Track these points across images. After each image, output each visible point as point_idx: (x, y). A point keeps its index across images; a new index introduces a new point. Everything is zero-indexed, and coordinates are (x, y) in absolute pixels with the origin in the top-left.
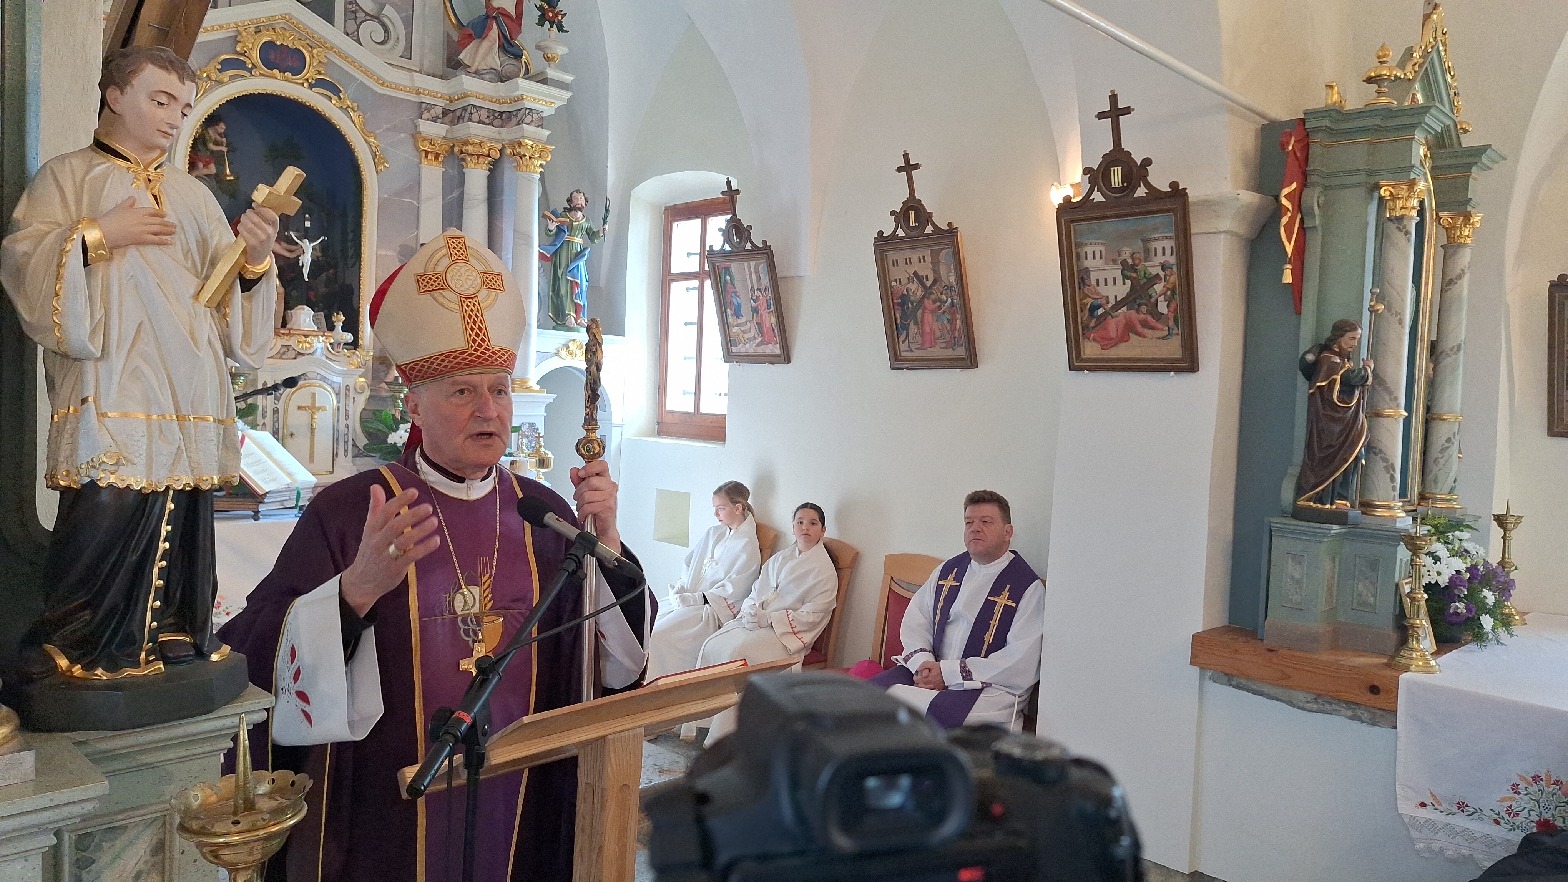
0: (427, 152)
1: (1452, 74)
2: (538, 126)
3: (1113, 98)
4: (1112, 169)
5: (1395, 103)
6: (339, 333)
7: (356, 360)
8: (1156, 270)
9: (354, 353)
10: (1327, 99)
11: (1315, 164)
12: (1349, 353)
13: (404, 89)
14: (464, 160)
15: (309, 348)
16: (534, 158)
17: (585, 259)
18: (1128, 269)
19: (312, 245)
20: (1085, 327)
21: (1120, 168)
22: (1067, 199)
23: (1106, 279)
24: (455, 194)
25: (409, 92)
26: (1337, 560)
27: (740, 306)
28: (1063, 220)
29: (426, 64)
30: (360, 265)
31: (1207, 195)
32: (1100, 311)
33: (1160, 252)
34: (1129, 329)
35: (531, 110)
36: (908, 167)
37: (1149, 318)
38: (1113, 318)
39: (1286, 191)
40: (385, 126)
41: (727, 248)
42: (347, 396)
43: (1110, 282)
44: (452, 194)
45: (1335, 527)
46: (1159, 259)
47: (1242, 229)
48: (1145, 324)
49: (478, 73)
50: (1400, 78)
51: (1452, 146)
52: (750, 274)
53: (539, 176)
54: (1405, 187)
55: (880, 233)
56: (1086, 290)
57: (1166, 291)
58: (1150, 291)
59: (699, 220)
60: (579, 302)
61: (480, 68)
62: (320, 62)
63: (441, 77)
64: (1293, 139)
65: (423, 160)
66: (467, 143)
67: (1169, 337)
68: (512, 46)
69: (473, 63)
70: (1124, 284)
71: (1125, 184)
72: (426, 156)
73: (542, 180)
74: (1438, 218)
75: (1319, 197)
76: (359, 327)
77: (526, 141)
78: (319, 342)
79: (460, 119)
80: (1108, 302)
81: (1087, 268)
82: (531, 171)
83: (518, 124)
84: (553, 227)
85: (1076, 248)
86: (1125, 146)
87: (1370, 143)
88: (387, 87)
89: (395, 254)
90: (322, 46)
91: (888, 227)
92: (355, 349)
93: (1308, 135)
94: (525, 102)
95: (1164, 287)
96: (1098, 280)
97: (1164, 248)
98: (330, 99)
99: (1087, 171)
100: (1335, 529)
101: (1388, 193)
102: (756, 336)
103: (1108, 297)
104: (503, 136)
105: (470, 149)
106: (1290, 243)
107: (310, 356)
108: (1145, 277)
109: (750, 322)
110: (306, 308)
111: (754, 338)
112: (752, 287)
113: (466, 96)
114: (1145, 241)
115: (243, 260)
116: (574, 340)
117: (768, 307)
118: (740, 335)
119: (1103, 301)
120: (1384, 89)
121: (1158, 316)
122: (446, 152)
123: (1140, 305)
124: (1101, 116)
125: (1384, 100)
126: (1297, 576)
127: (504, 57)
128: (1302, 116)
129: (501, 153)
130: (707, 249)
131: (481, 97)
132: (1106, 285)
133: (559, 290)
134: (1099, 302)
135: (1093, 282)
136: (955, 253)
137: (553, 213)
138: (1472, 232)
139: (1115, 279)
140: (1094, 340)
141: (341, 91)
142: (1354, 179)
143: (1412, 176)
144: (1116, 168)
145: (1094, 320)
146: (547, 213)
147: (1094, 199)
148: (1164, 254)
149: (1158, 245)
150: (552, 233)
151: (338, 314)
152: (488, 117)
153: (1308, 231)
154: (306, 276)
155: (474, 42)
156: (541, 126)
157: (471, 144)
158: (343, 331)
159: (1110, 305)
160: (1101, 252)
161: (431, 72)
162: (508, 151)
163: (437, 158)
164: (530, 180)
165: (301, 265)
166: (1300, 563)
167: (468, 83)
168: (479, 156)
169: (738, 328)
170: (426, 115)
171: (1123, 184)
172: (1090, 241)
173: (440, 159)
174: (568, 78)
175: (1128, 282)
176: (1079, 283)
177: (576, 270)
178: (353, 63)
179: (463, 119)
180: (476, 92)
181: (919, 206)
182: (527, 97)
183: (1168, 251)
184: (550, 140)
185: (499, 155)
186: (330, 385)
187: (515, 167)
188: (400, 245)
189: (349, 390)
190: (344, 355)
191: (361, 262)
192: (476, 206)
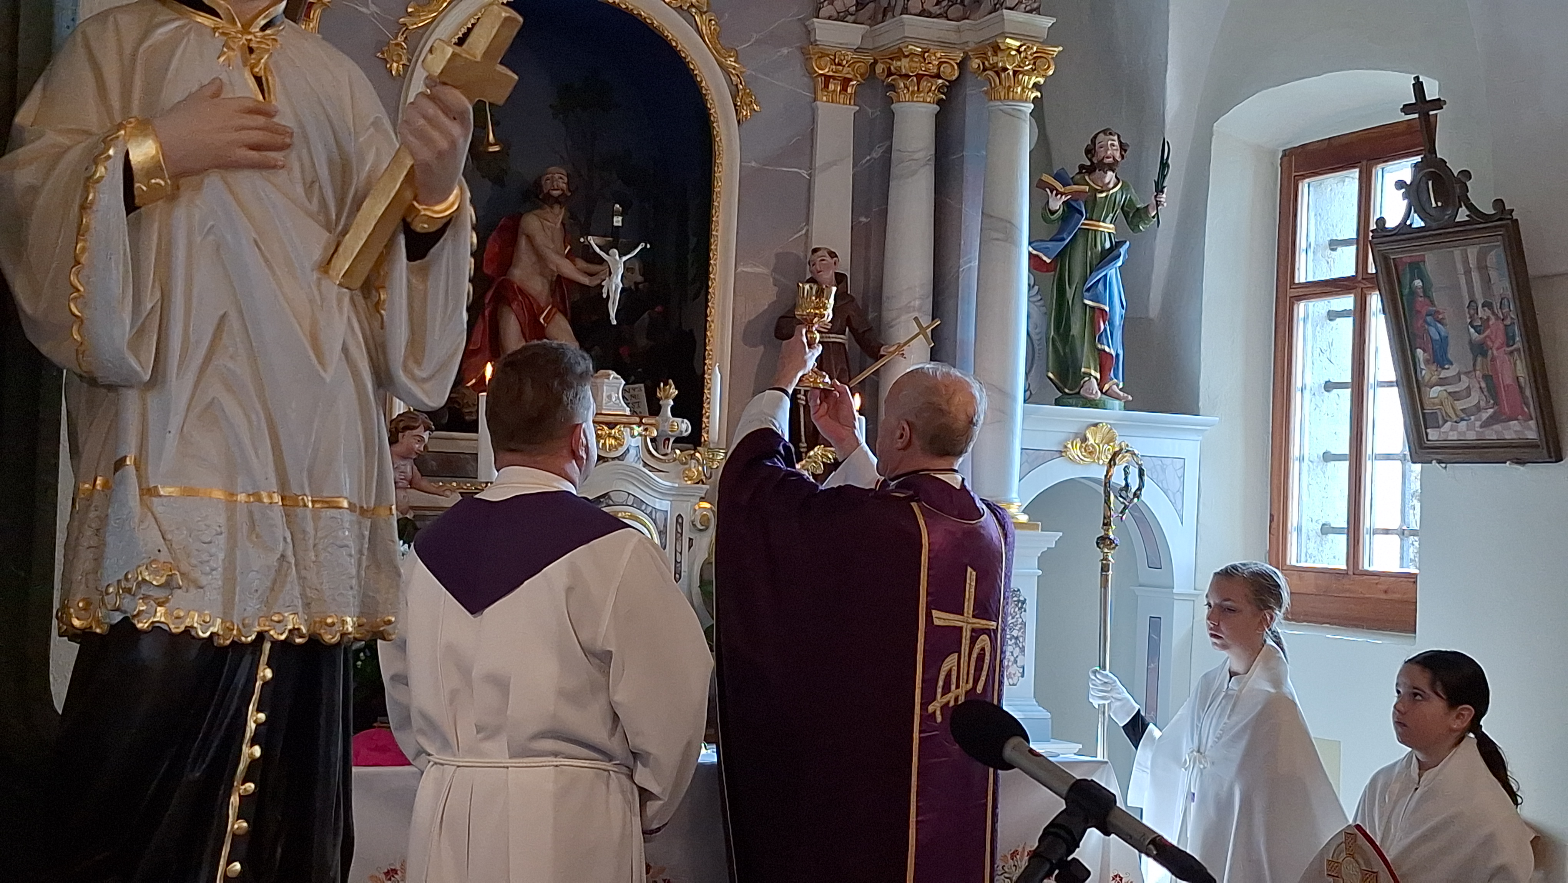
0: (828, 79)
2: (1030, 12)
6: (667, 419)
7: (695, 470)
9: (692, 456)
14: (893, 87)
15: (616, 448)
16: (1021, 72)
17: (1120, 263)
19: (625, 258)
24: (877, 153)
27: (1444, 341)
30: (707, 293)
40: (754, 37)
41: (1418, 223)
42: (679, 535)
44: (871, 153)
52: (1468, 271)
53: (1032, 106)
59: (1355, 173)
60: (1107, 349)
65: (819, 92)
66: (899, 54)
72: (827, 85)
73: (1038, 114)
76: (702, 407)
77: (1008, 40)
78: (633, 436)
79: (884, 12)
82: (1017, 97)
83: (993, 11)
84: (1057, 203)
89: (768, 272)
92: (695, 449)
102: (1483, 404)
104: (966, 37)
105: (904, 66)
107: (617, 462)
109: (1468, 375)
110: (613, 374)
111: (1478, 409)
116: (1096, 425)
117: (1509, 340)
118: (1446, 403)
122: (861, 75)
129: (961, 71)
130: (1373, 226)
133: (1068, 328)
137: (1057, 177)
146: (1046, 178)
150: (1055, 216)
151: (666, 384)
154: (613, 315)
156: (1037, 11)
157: (906, 58)
158: (674, 415)
163: (845, 89)
164: (1015, 115)
165: (605, 296)
168: (920, 77)
169: (1439, 388)
170: (826, 10)
173: (849, 90)
177: (1101, 286)
179: (893, 13)
184: (1054, 35)
185: (957, 74)
186: (650, 515)
187: (986, 92)
188: (777, 255)
189: (682, 525)
190: (675, 460)
191: (708, 287)
192: (914, 173)
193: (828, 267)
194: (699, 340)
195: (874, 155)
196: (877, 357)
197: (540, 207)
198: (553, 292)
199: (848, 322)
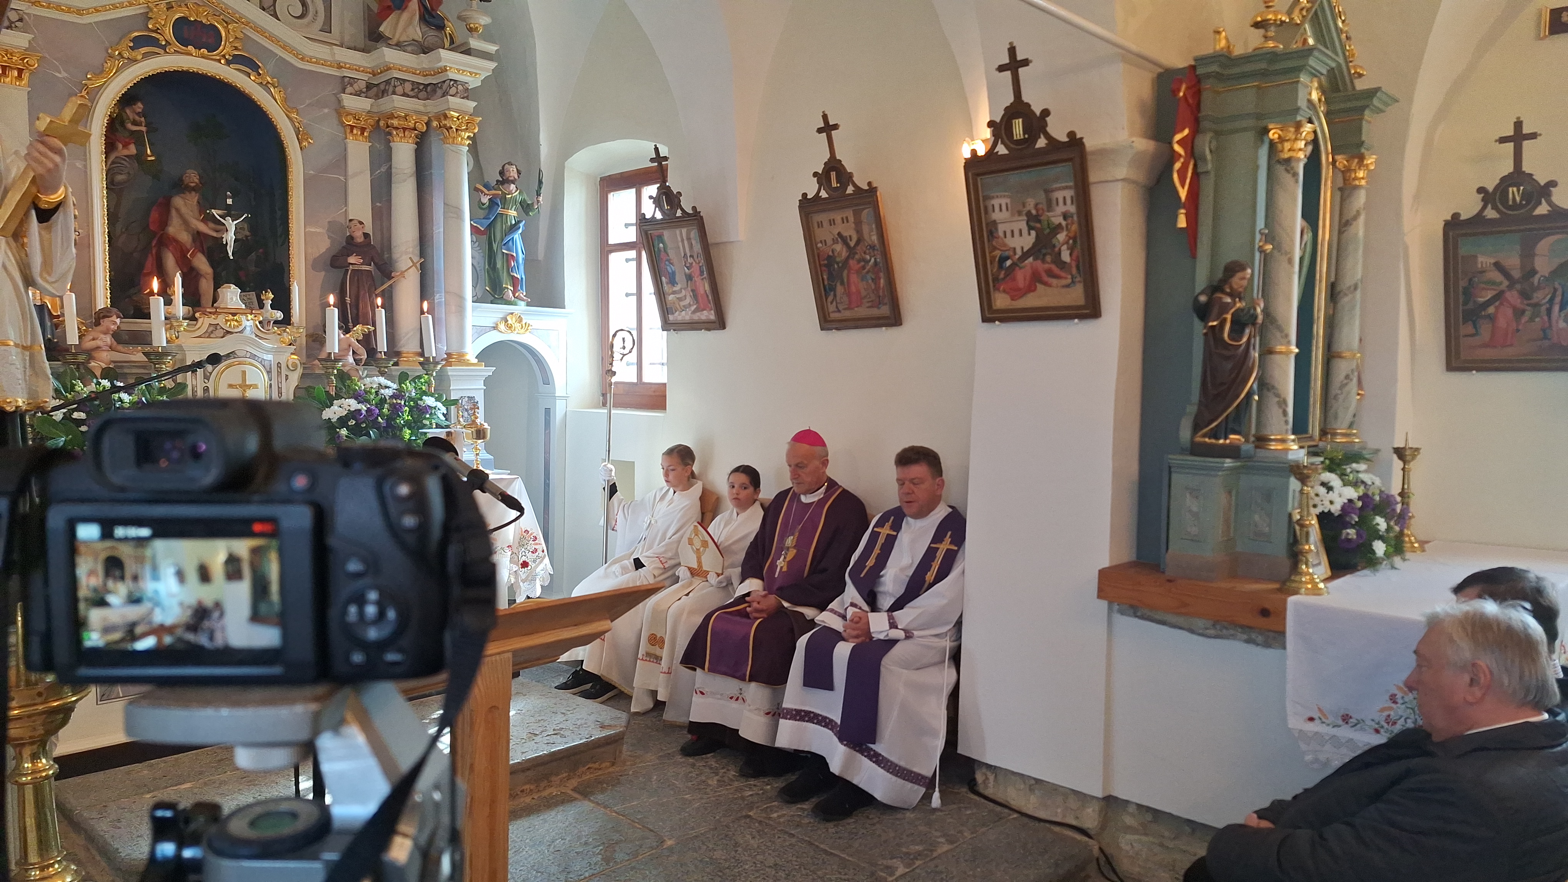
0: (352, 127)
1: (1343, 18)
2: (463, 98)
3: (1012, 51)
4: (1014, 121)
5: (1282, 47)
6: (268, 311)
7: (287, 338)
8: (1058, 220)
9: (285, 331)
10: (1215, 46)
11: (1207, 110)
12: (1240, 293)
13: (324, 64)
14: (390, 134)
15: (238, 326)
16: (460, 130)
17: (520, 232)
18: (1033, 220)
19: (235, 222)
20: (996, 280)
21: (1021, 120)
22: (974, 152)
23: (1012, 231)
24: (383, 169)
25: (330, 66)
26: (1234, 493)
27: (674, 273)
28: (970, 174)
29: (347, 38)
30: (289, 242)
31: (1104, 144)
32: (1008, 263)
33: (1061, 201)
34: (1036, 279)
35: (455, 81)
36: (828, 128)
37: (1054, 267)
38: (1021, 268)
39: (1178, 137)
40: (308, 102)
41: (660, 215)
42: (279, 373)
43: (1016, 233)
44: (380, 169)
45: (1228, 460)
46: (1061, 209)
47: (1140, 176)
48: (1050, 274)
49: (399, 46)
50: (1284, 22)
51: (1346, 89)
52: (683, 241)
53: (468, 148)
54: (1292, 129)
55: (805, 195)
56: (994, 243)
57: (1068, 240)
58: (1054, 241)
59: (634, 191)
60: (516, 275)
61: (402, 39)
62: (236, 38)
63: (363, 51)
64: (1184, 87)
65: (348, 134)
66: (392, 116)
67: (1072, 285)
68: (434, 17)
69: (394, 35)
70: (1029, 234)
71: (1026, 136)
72: (352, 131)
73: (471, 152)
74: (1334, 161)
75: (1210, 142)
76: (289, 305)
77: (452, 113)
78: (248, 320)
79: (384, 93)
80: (1015, 254)
81: (995, 221)
82: (459, 143)
83: (443, 96)
84: (485, 200)
85: (984, 201)
86: (1025, 98)
87: (1258, 88)
88: (308, 61)
89: (324, 231)
90: (238, 21)
91: (812, 188)
92: (286, 326)
93: (1199, 82)
94: (448, 73)
95: (1067, 235)
96: (1005, 233)
97: (1064, 198)
98: (249, 75)
99: (991, 124)
100: (1228, 463)
101: (1276, 136)
102: (692, 303)
103: (1014, 249)
104: (429, 109)
105: (395, 122)
106: (1183, 187)
107: (238, 334)
108: (1049, 228)
109: (685, 289)
110: (234, 287)
112: (685, 255)
113: (389, 69)
114: (1047, 192)
115: (34, 190)
116: (512, 314)
117: (702, 273)
118: (676, 302)
119: (1011, 253)
120: (1271, 34)
121: (1062, 265)
122: (372, 126)
123: (1045, 255)
124: (1001, 68)
125: (1271, 44)
126: (1195, 509)
127: (426, 29)
128: (1193, 63)
129: (427, 127)
130: (643, 218)
131: (404, 69)
132: (1013, 236)
133: (495, 264)
134: (1007, 253)
135: (1001, 234)
136: (875, 212)
137: (483, 186)
138: (1367, 174)
139: (1021, 231)
140: (1004, 291)
141: (260, 67)
142: (1245, 123)
143: (1299, 118)
144: (1017, 121)
145: (1003, 272)
146: (477, 186)
147: (998, 152)
148: (1065, 203)
149: (1059, 195)
150: (485, 206)
151: (266, 291)
152: (413, 90)
153: (1202, 177)
154: (230, 254)
155: (394, 13)
156: (467, 98)
157: (396, 118)
158: (273, 309)
159: (1017, 257)
160: (1007, 204)
161: (353, 45)
162: (435, 124)
163: (362, 134)
164: (458, 152)
165: (224, 243)
166: (1197, 498)
167: (389, 55)
168: (404, 129)
169: (674, 295)
170: (349, 89)
171: (1024, 134)
172: (998, 194)
173: (365, 134)
174: (492, 48)
175: (1033, 233)
176: (988, 237)
177: (511, 243)
178: (271, 38)
179: (387, 93)
180: (401, 65)
181: (838, 166)
182: (451, 68)
183: (1069, 201)
184: (476, 112)
185: (425, 128)
186: (261, 363)
187: (441, 139)
188: (329, 222)
189: (280, 367)
190: (274, 333)
191: (289, 239)
192: (405, 181)
193: (359, 229)
194: (286, 269)
195: (382, 170)
196: (390, 277)
197: (184, 193)
198: (194, 240)
199: (372, 260)
